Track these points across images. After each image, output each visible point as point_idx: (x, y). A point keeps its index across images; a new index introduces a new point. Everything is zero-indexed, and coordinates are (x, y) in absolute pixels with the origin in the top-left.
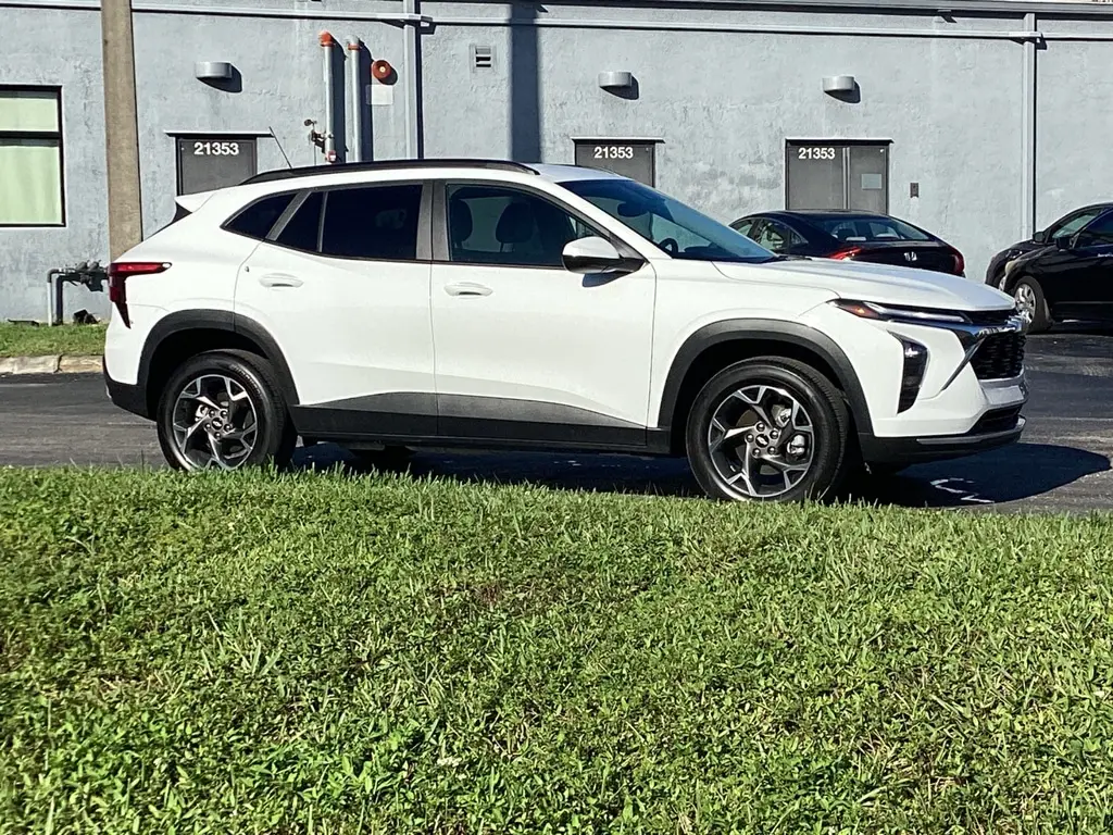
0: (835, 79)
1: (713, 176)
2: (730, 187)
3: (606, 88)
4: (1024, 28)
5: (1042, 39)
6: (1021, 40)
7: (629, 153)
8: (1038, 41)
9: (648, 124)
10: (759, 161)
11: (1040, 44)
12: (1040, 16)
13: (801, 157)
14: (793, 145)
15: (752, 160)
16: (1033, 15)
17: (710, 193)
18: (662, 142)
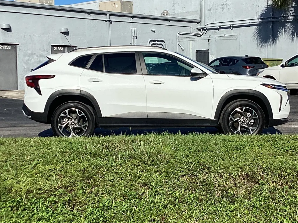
0: (63, 29)
1: (32, 54)
2: (37, 58)
3: (3, 29)
4: (107, 18)
5: (111, 21)
6: (106, 21)
7: (9, 47)
8: (110, 21)
9: (15, 40)
10: (44, 50)
11: (111, 22)
12: (111, 15)
13: (55, 50)
14: (53, 46)
15: (42, 50)
16: (109, 15)
17: (32, 59)
18: (18, 44)
